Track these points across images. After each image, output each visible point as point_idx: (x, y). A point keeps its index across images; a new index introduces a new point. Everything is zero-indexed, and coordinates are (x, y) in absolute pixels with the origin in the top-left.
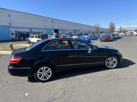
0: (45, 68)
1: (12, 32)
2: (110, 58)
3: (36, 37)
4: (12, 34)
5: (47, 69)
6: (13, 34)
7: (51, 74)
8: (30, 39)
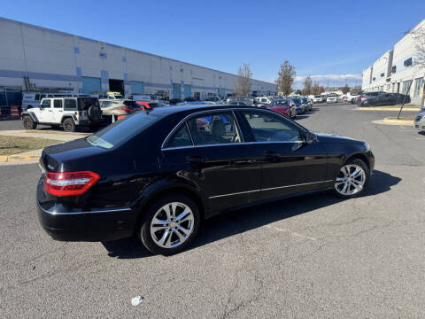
0: (175, 205)
2: (348, 167)
5: (180, 210)
7: (192, 226)
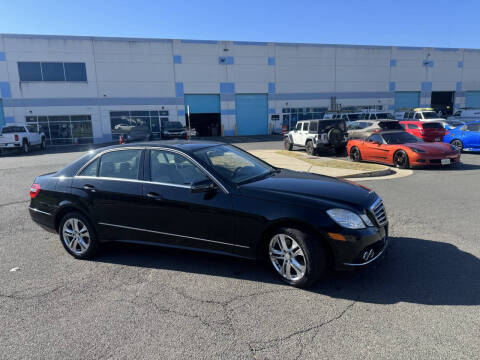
0: (76, 221)
1: (273, 110)
3: (305, 129)
4: (273, 117)
5: (80, 226)
6: (276, 117)
8: (291, 136)
